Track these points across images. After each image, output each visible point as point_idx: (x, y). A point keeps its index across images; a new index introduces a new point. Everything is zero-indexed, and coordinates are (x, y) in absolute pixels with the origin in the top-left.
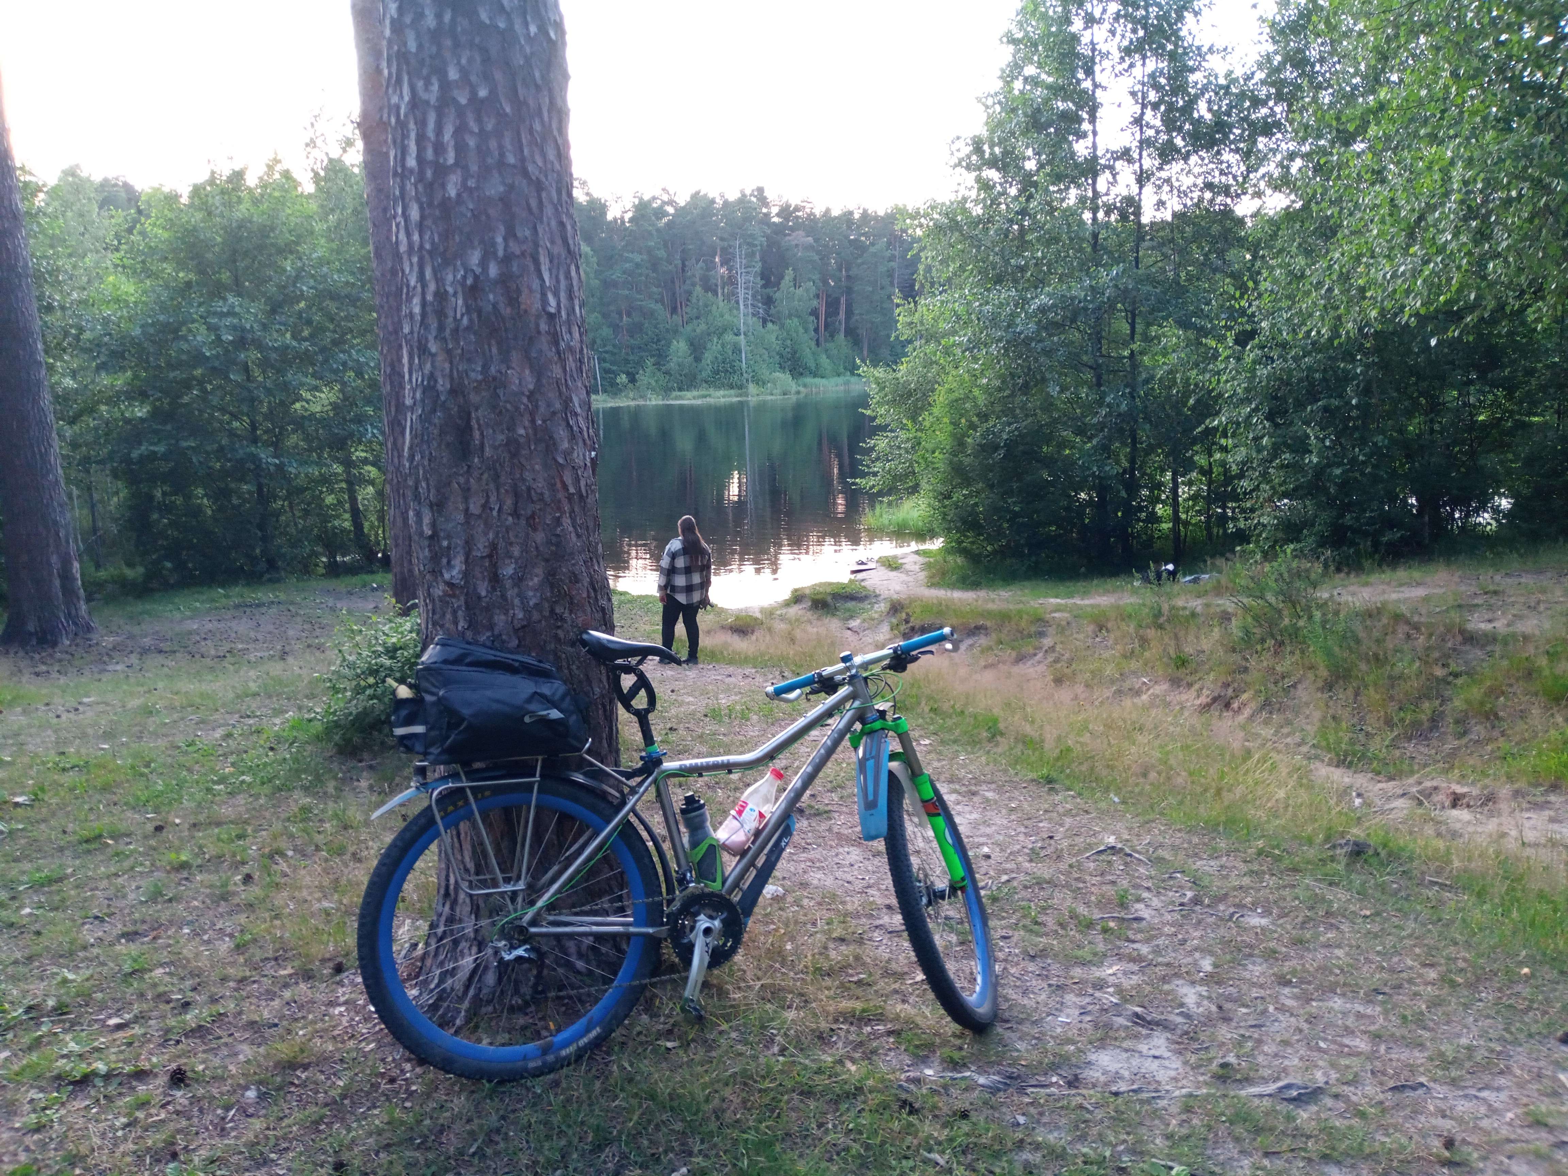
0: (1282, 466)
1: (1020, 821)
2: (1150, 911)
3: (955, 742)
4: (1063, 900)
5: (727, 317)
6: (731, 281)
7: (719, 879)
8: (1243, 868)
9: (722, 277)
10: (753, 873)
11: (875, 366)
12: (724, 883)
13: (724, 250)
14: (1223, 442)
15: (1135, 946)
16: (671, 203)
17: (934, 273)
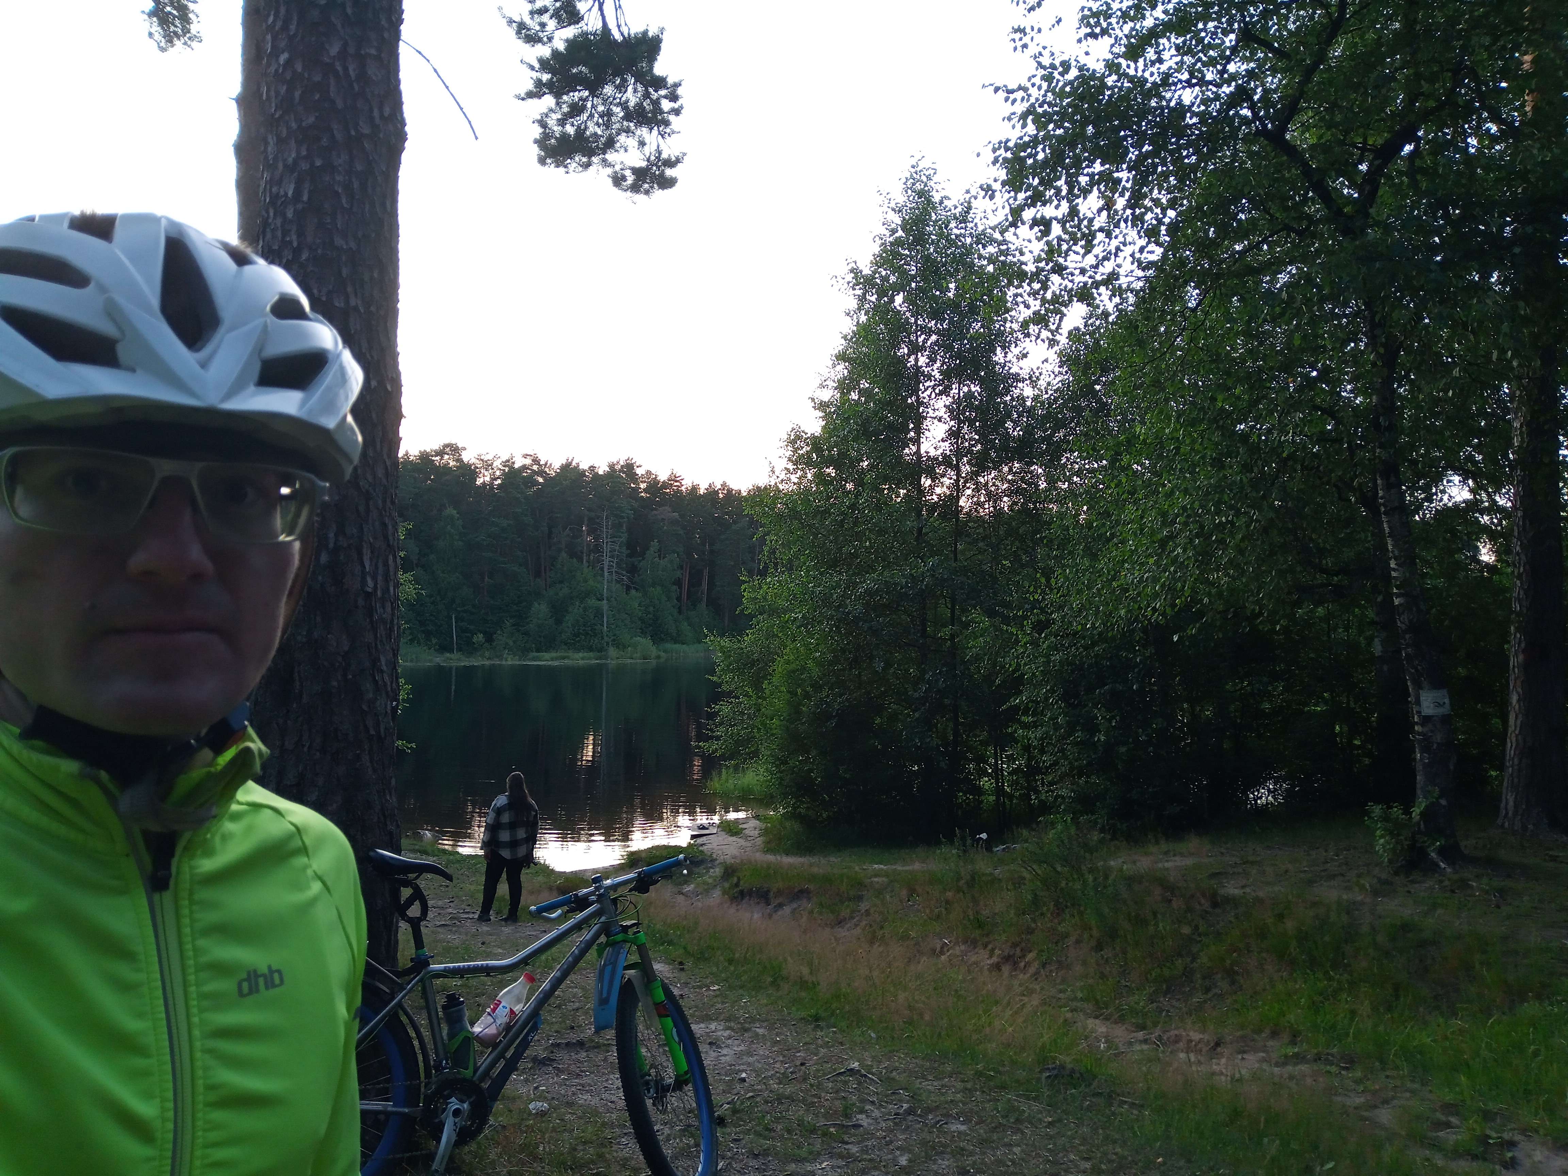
0: (1077, 744)
1: (781, 1052)
2: (870, 1121)
3: (742, 987)
4: (796, 1112)
5: (591, 583)
6: (597, 548)
7: (471, 1069)
8: (959, 1085)
9: (588, 545)
10: (501, 1064)
11: (722, 635)
12: (476, 1070)
13: (591, 520)
14: (1025, 719)
15: (847, 1147)
16: (541, 473)
17: (778, 554)
